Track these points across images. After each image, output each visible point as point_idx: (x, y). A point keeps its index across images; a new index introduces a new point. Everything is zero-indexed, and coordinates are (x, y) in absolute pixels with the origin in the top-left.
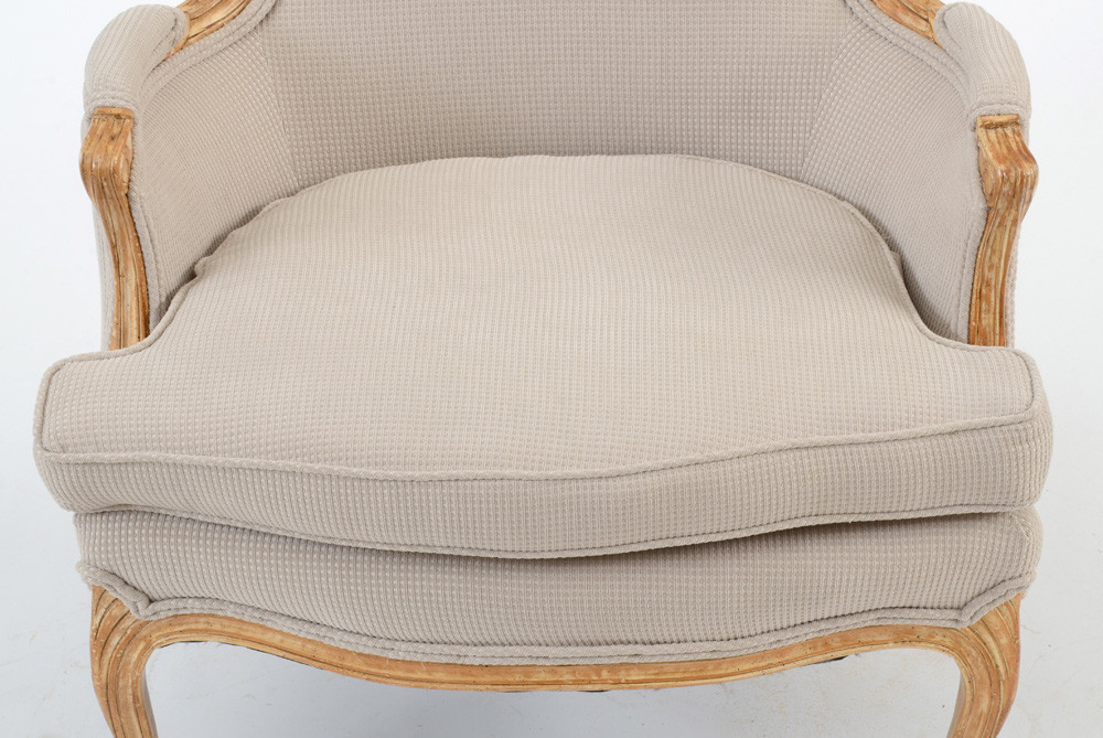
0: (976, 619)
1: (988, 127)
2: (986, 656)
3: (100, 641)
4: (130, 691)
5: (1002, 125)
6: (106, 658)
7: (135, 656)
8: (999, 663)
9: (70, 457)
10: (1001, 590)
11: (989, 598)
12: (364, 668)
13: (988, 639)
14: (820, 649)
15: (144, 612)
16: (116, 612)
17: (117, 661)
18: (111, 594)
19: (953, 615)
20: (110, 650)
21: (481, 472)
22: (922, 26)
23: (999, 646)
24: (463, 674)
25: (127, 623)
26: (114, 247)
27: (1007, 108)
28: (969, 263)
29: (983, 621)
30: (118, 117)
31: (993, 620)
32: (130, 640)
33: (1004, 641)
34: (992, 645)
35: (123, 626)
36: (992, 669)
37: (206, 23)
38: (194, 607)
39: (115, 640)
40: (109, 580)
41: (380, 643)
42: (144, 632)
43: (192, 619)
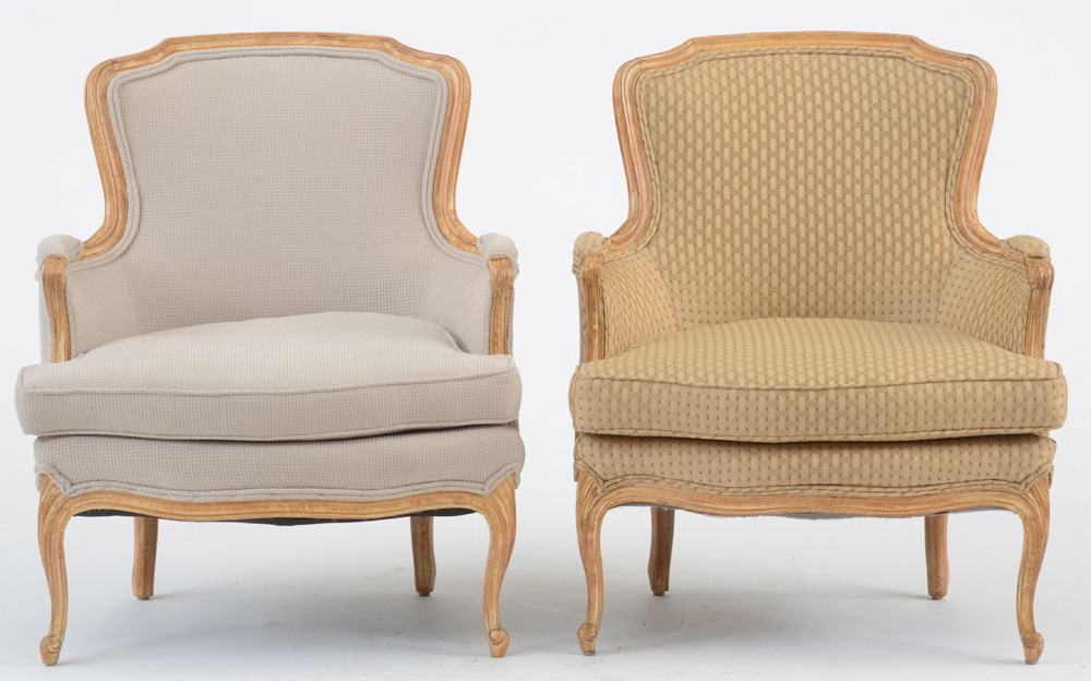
0: (493, 489)
1: (493, 260)
2: (499, 512)
3: (44, 510)
4: (57, 542)
5: (500, 259)
6: (47, 520)
7: (61, 520)
8: (505, 515)
9: (38, 390)
10: (503, 470)
11: (497, 475)
12: (183, 513)
13: (499, 502)
14: (416, 504)
15: (70, 490)
16: (53, 491)
17: (52, 521)
18: (53, 481)
19: (481, 486)
20: (49, 515)
21: (245, 391)
22: (474, 249)
23: (505, 505)
24: (235, 509)
25: (59, 499)
26: (55, 320)
27: (502, 253)
28: (487, 325)
29: (496, 491)
30: (59, 258)
31: (501, 490)
32: (60, 510)
33: (507, 502)
34: (502, 505)
35: (56, 502)
36: (502, 519)
37: (92, 251)
38: (96, 486)
39: (52, 510)
40: (52, 470)
41: (192, 493)
42: (67, 505)
43: (92, 496)
